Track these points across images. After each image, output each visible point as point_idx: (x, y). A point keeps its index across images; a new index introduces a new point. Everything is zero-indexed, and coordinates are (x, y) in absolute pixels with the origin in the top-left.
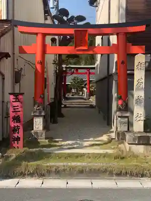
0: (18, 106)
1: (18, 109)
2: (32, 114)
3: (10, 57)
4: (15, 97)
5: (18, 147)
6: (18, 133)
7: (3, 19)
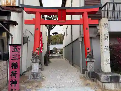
0: (16, 55)
1: (16, 57)
2: (31, 61)
3: (18, 25)
4: (14, 48)
5: (15, 89)
6: (16, 77)
7: (16, 6)
